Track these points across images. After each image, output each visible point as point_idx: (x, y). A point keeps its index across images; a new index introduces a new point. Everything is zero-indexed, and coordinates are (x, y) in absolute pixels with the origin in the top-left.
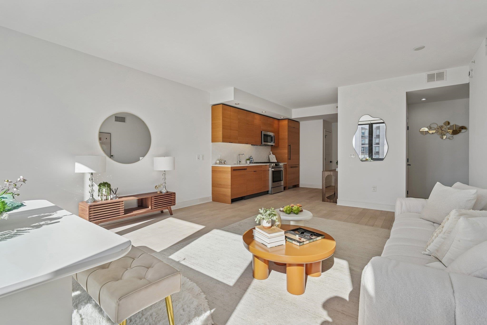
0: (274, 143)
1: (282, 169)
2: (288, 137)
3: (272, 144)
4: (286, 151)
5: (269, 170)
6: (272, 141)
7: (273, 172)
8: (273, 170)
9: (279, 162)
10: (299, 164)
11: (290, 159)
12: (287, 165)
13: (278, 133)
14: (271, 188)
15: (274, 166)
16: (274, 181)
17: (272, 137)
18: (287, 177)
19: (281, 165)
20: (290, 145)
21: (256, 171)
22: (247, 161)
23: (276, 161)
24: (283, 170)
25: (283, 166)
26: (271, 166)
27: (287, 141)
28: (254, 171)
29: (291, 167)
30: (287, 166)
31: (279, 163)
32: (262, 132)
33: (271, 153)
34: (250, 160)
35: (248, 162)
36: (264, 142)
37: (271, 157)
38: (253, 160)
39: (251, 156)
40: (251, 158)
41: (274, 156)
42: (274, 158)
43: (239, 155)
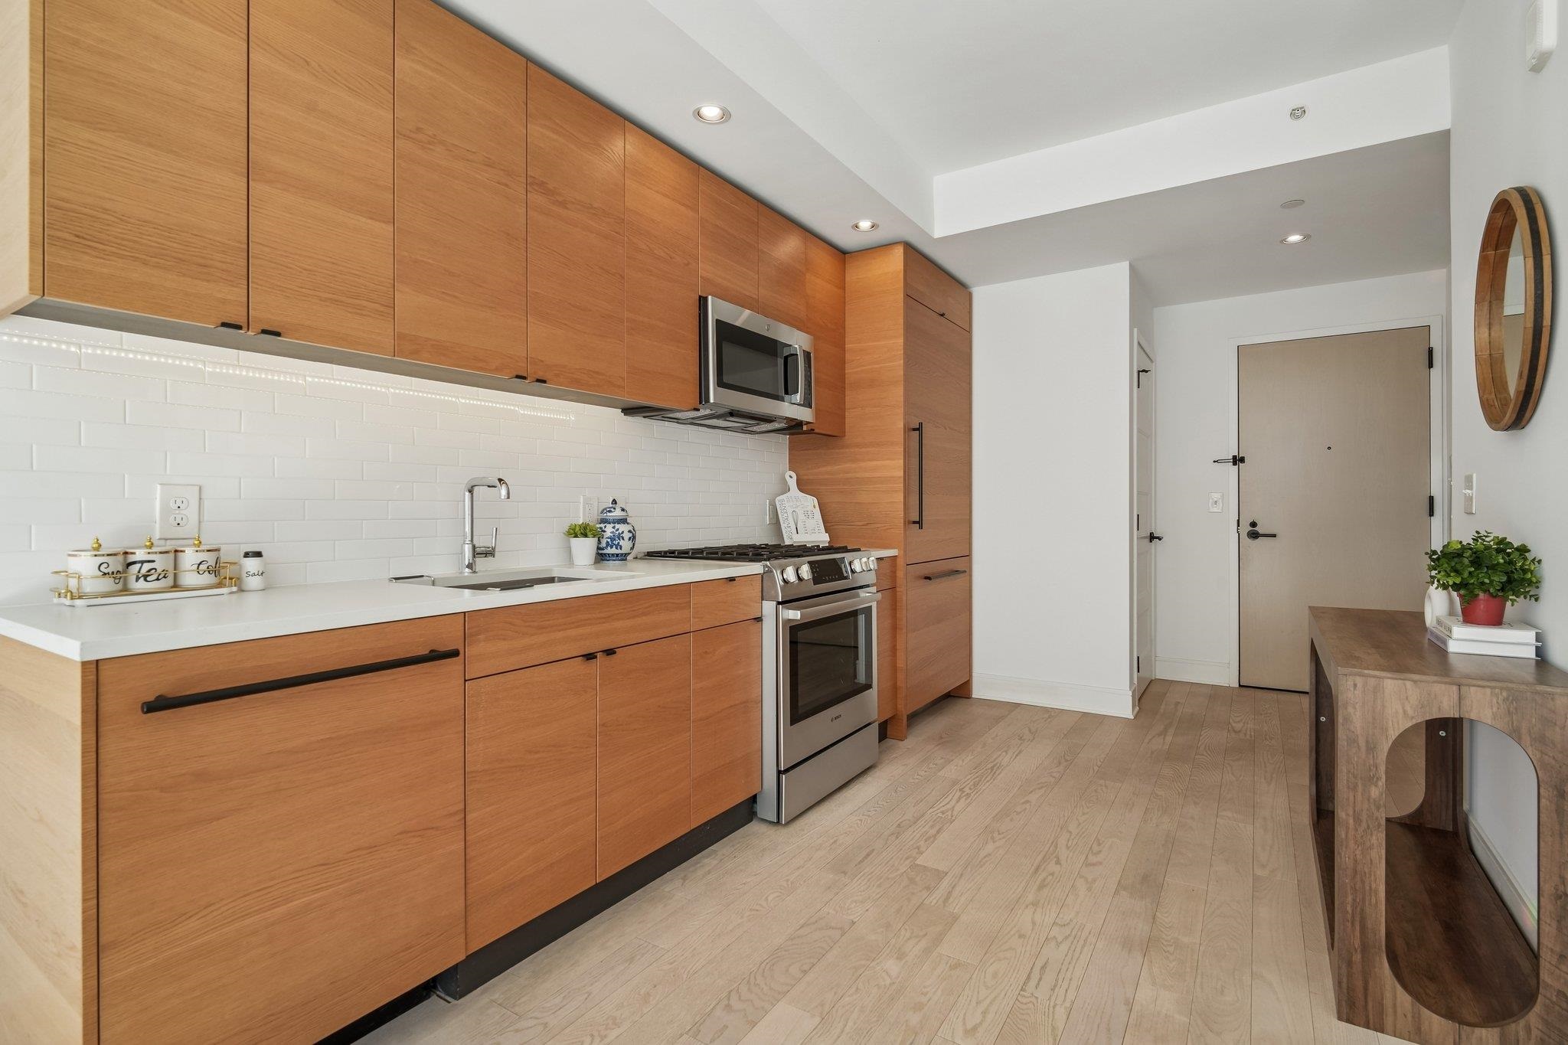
0: (807, 403)
1: (868, 598)
2: (907, 365)
3: (791, 408)
4: (892, 466)
5: (759, 619)
6: (789, 389)
7: (795, 632)
8: (794, 615)
9: (845, 550)
10: (968, 556)
11: (919, 523)
12: (901, 563)
13: (840, 344)
14: (779, 772)
15: (800, 579)
16: (798, 711)
17: (789, 360)
18: (900, 645)
19: (857, 567)
20: (919, 429)
21: (610, 652)
22: (575, 542)
23: (822, 538)
24: (874, 605)
25: (871, 578)
26: (779, 582)
27: (897, 393)
28: (590, 657)
29: (929, 578)
30: (900, 574)
31: (848, 557)
32: (703, 302)
33: (792, 483)
34: (599, 535)
35: (584, 548)
36: (720, 383)
37: (790, 511)
38: (630, 531)
39: (614, 502)
40: (609, 514)
41: (810, 502)
42: (811, 516)
43: (472, 494)
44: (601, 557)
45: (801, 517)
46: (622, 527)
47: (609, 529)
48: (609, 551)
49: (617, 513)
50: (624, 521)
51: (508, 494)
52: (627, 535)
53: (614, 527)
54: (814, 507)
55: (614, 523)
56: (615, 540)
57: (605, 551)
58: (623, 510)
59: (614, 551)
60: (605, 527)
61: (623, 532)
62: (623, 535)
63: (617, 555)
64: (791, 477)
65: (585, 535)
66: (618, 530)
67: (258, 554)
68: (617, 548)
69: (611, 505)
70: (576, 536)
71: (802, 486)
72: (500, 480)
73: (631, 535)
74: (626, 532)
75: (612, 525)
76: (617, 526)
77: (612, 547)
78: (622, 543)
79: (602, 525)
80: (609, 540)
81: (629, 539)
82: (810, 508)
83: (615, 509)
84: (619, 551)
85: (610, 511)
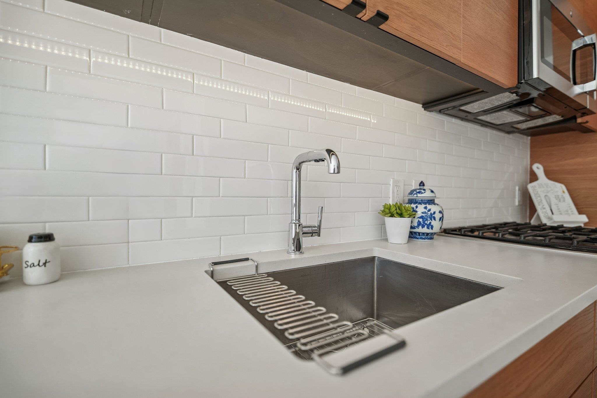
6: (576, 79)
17: (578, 52)
22: (389, 221)
23: (580, 219)
33: (540, 173)
35: (398, 227)
36: (543, 60)
37: (542, 195)
38: (440, 212)
39: (422, 184)
40: (419, 195)
41: (560, 188)
42: (562, 200)
43: (300, 172)
44: (412, 235)
45: (554, 201)
46: (433, 208)
47: (421, 209)
48: (420, 230)
49: (427, 195)
50: (431, 202)
51: (339, 167)
52: (438, 216)
53: (426, 208)
54: (564, 192)
55: (425, 204)
56: (427, 220)
57: (416, 230)
58: (432, 191)
59: (425, 230)
60: (417, 207)
61: (434, 213)
62: (435, 215)
63: (428, 234)
64: (538, 168)
65: (401, 215)
66: (429, 210)
67: (48, 238)
68: (428, 228)
69: (419, 187)
70: (392, 216)
71: (550, 175)
72: (329, 151)
73: (441, 215)
74: (437, 213)
75: (424, 206)
76: (429, 207)
77: (423, 227)
78: (433, 223)
79: (413, 206)
80: (421, 220)
81: (440, 220)
82: (560, 193)
83: (424, 190)
84: (429, 231)
85: (419, 192)
